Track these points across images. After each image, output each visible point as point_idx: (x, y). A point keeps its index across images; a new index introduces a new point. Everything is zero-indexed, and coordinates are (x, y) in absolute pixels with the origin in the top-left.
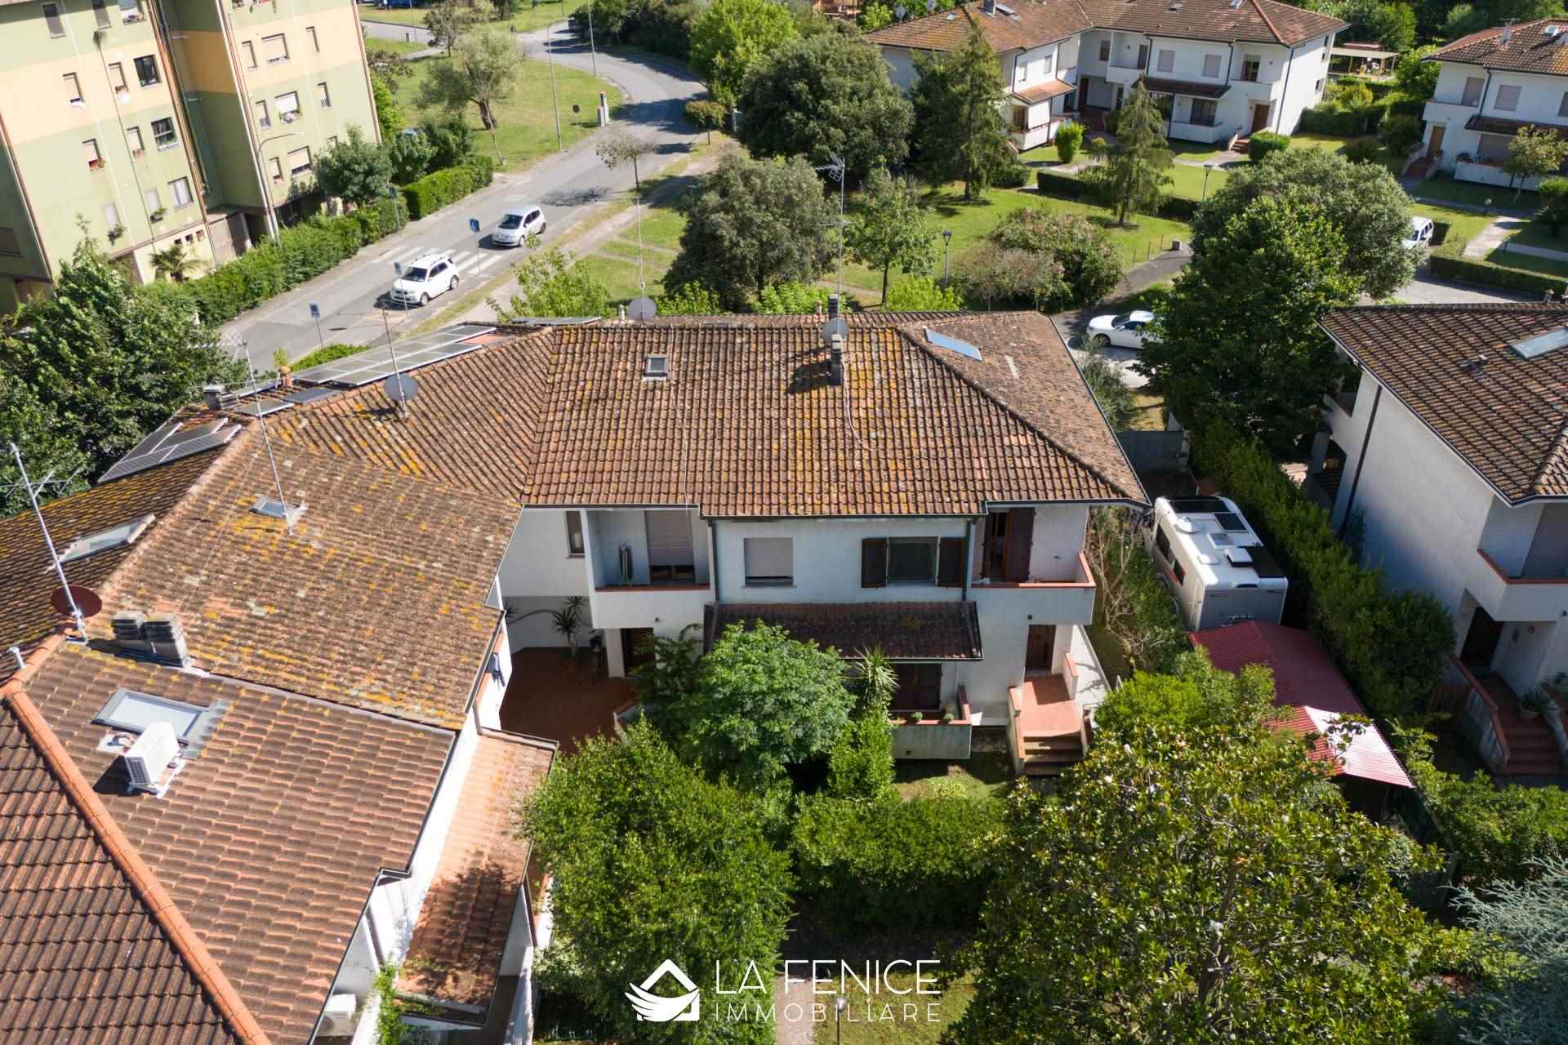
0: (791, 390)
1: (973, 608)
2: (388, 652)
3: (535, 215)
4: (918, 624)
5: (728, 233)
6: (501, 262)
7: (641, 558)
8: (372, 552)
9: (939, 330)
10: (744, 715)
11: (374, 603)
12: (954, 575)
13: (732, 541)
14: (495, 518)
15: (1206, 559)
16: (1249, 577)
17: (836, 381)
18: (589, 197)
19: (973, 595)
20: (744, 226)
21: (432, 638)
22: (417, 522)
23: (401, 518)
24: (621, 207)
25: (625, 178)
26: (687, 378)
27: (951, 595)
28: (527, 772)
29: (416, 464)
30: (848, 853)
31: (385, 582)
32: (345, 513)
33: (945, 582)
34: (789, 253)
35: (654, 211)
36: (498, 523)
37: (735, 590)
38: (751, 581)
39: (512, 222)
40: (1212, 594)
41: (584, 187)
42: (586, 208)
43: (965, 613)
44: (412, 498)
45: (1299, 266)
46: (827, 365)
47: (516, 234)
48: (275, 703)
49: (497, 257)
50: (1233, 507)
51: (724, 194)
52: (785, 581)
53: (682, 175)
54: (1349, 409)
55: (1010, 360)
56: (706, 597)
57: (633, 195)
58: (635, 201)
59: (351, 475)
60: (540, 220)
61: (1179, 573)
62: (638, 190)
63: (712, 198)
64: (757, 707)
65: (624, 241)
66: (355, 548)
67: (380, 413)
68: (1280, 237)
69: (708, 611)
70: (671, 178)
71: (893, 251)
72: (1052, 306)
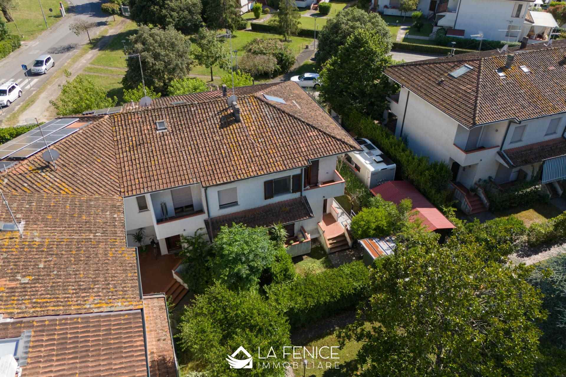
0: (222, 127)
1: (305, 197)
2: (95, 282)
3: (49, 59)
4: (288, 208)
5: (150, 60)
6: (39, 81)
7: (170, 206)
8: (66, 236)
9: (267, 94)
10: (242, 263)
11: (78, 261)
12: (297, 188)
13: (213, 194)
14: (114, 206)
15: (368, 162)
16: (383, 166)
17: (238, 121)
18: (69, 48)
21: (112, 269)
22: (80, 216)
23: (72, 216)
24: (85, 51)
25: (84, 39)
27: (297, 195)
28: (157, 310)
29: (68, 189)
31: (78, 249)
32: (44, 220)
33: (294, 191)
35: (100, 52)
36: (115, 208)
37: (216, 212)
38: (222, 207)
39: (39, 63)
40: (373, 174)
41: (66, 44)
42: (70, 53)
43: (303, 201)
44: (73, 204)
47: (43, 68)
48: (53, 323)
49: (36, 80)
51: (144, 44)
52: (235, 204)
53: (108, 35)
54: (397, 101)
55: (294, 101)
56: (205, 216)
57: (90, 46)
58: (92, 48)
59: (39, 201)
60: (52, 61)
61: (358, 168)
62: (91, 43)
63: (139, 46)
64: (247, 259)
65: (93, 66)
66: (57, 236)
67: (42, 168)
68: (367, 43)
69: (206, 222)
70: (103, 37)
72: (275, 74)
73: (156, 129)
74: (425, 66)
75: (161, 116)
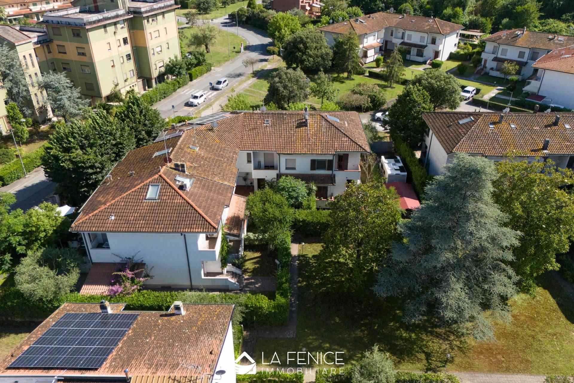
0: (297, 127)
1: (334, 175)
2: (220, 174)
3: (225, 81)
4: (322, 178)
5: (281, 89)
6: (217, 94)
7: (263, 164)
8: (213, 157)
9: (330, 115)
10: (286, 191)
11: (215, 165)
12: (330, 168)
13: (283, 159)
14: (235, 152)
15: (389, 168)
16: (399, 172)
17: (306, 126)
18: (239, 75)
19: (335, 172)
20: (285, 87)
21: (226, 172)
22: (220, 152)
23: (217, 151)
24: (248, 79)
25: (250, 70)
26: (274, 125)
27: (329, 172)
28: (242, 202)
29: (218, 141)
30: (305, 218)
31: (216, 162)
32: (206, 149)
33: (328, 169)
34: (296, 94)
35: (259, 80)
36: (235, 153)
37: (283, 170)
38: (287, 168)
39: (219, 83)
40: (390, 176)
41: (238, 72)
42: (239, 79)
43: (333, 176)
44: (218, 147)
45: (417, 102)
46: (304, 122)
47: (220, 86)
48: (202, 180)
49: (215, 93)
50: (399, 158)
51: (280, 78)
52: (294, 169)
53: (266, 69)
55: (346, 122)
56: (277, 172)
57: (252, 75)
58: (253, 77)
59: (206, 142)
60: (227, 82)
61: (384, 172)
62: (253, 73)
63: (277, 79)
64: (288, 190)
65: (250, 89)
66: (210, 156)
67: (210, 130)
68: (412, 95)
69: (277, 175)
70: (263, 70)
71: (324, 94)
72: (367, 110)
73: (264, 123)
74: (448, 115)
75: (268, 117)
